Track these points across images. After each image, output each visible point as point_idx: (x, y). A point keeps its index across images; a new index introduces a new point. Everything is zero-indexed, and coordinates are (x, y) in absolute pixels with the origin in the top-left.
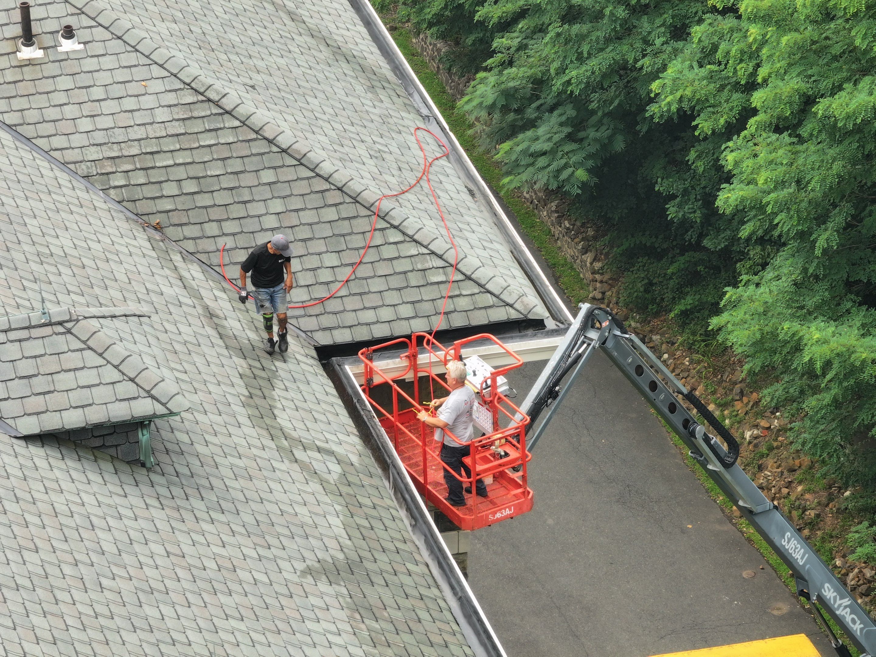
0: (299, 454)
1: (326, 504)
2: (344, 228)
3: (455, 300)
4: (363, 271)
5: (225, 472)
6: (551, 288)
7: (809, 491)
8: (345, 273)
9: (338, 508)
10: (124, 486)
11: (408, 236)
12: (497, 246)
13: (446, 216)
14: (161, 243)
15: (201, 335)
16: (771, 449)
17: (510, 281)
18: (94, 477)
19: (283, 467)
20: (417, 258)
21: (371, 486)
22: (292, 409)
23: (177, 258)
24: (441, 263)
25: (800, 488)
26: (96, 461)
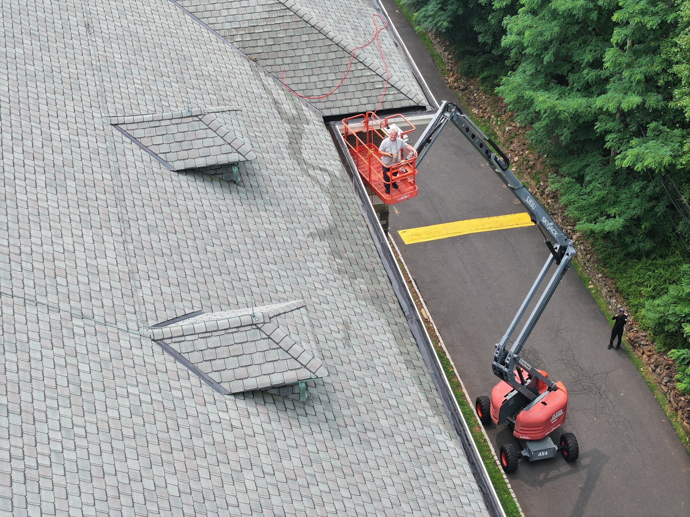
0: (311, 172)
1: (322, 197)
2: (338, 62)
3: (387, 96)
4: (346, 82)
5: (275, 183)
6: (429, 91)
7: (531, 153)
8: (338, 82)
9: (328, 199)
10: (224, 194)
11: (366, 66)
12: (407, 71)
13: (384, 56)
14: (256, 68)
15: (270, 113)
16: (516, 135)
17: (411, 88)
18: (210, 190)
19: (303, 179)
20: (370, 77)
21: (344, 187)
22: (310, 149)
23: (262, 74)
24: (381, 79)
25: (527, 152)
26: (212, 181)
